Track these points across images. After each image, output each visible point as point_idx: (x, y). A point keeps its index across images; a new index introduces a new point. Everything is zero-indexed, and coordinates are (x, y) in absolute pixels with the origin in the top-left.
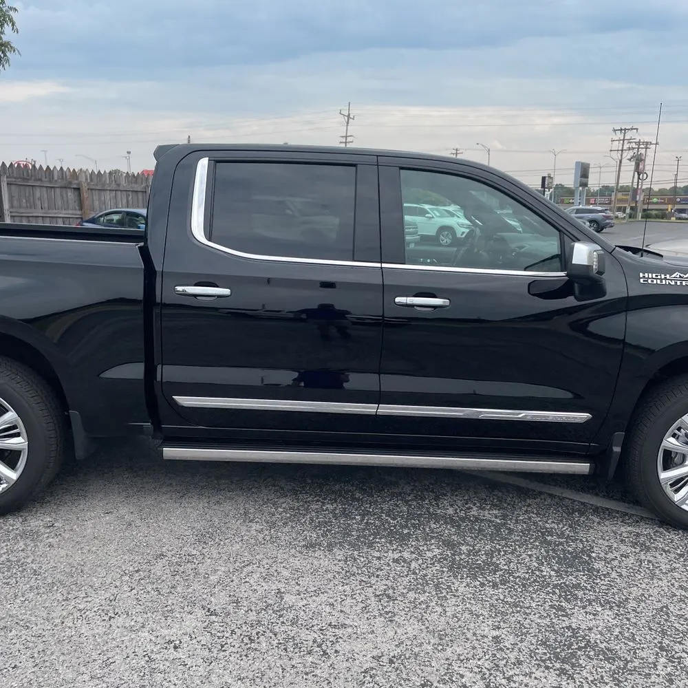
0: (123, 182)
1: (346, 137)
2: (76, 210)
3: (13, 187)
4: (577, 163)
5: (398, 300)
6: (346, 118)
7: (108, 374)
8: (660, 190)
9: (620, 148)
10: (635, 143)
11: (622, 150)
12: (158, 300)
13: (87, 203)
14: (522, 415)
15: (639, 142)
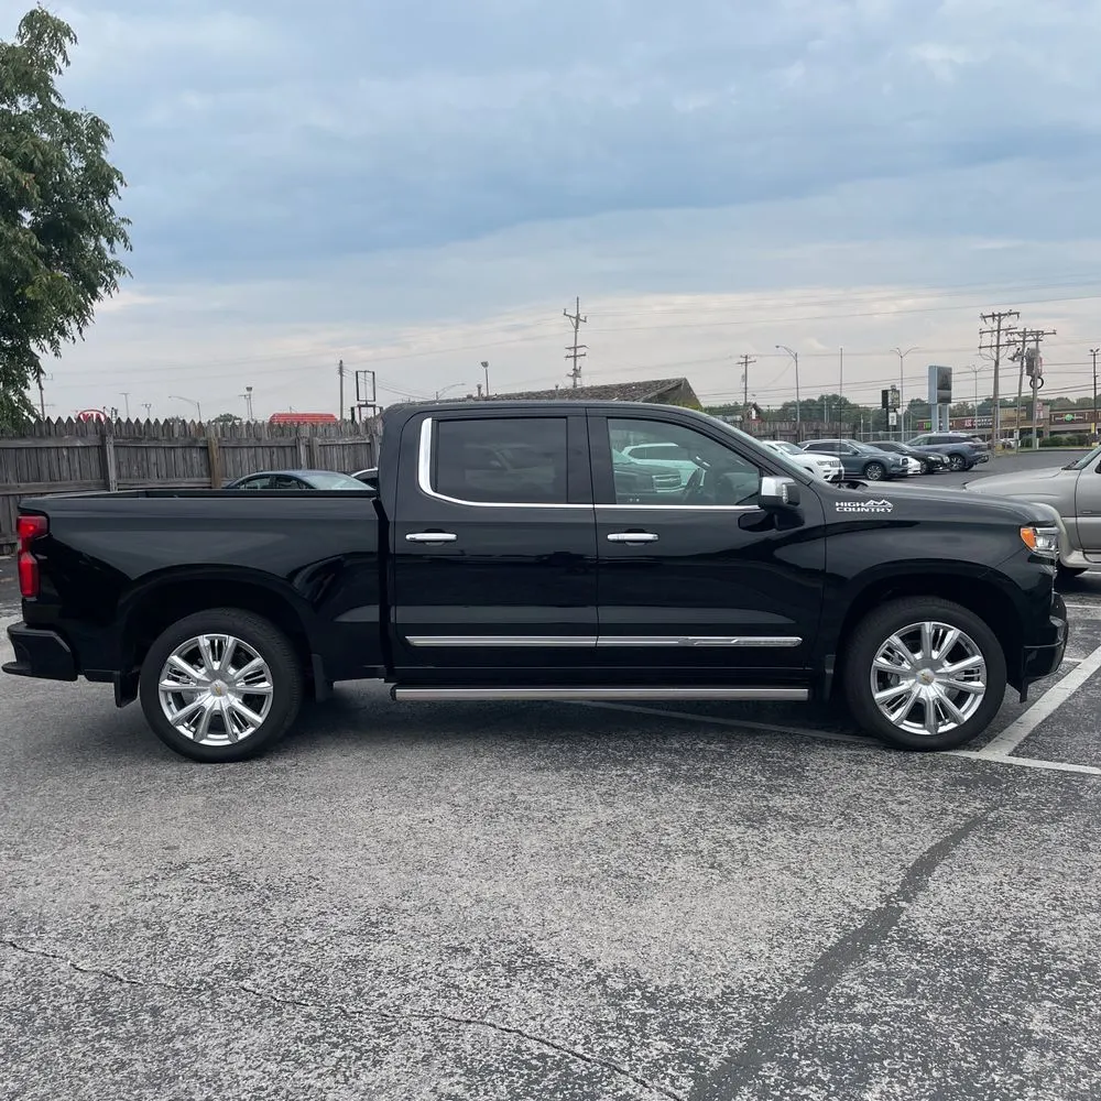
0: (265, 436)
1: (575, 348)
2: (202, 476)
3: (121, 450)
4: (930, 368)
5: (611, 537)
6: (574, 321)
7: (345, 618)
8: (1079, 401)
9: (995, 344)
10: (1018, 333)
11: (998, 346)
12: (392, 551)
13: (217, 467)
14: (735, 640)
15: (1024, 332)
